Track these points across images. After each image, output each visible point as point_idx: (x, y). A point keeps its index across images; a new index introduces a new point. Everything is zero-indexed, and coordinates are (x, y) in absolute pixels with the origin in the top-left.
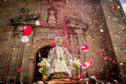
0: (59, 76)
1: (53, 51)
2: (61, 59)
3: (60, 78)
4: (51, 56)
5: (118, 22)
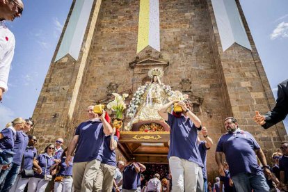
5: (251, 88)
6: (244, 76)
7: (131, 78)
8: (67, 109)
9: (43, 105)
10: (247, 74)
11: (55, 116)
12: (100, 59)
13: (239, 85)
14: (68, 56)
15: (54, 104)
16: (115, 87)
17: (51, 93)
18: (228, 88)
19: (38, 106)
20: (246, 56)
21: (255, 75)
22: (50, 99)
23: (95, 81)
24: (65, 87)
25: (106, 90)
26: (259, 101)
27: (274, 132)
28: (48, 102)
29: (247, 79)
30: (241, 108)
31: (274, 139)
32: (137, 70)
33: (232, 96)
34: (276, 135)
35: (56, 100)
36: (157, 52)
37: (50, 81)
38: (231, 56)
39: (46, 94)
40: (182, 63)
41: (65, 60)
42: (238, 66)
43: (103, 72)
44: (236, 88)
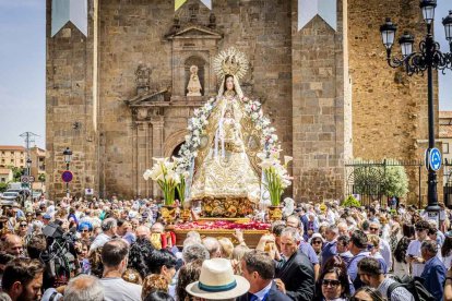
0: (220, 210)
1: (203, 118)
2: (229, 147)
3: (223, 216)
4: (195, 139)
5: (321, 92)
6: (317, 74)
7: (169, 58)
8: (91, 117)
9: (55, 110)
10: (321, 71)
11: (77, 126)
12: (116, 18)
13: (308, 86)
14: (69, 25)
15: (70, 109)
16: (147, 73)
17: (62, 91)
18: (294, 91)
19: (49, 111)
20: (326, 40)
21: (331, 72)
22: (63, 102)
23: (115, 60)
24: (79, 82)
25: (135, 77)
26: (326, 110)
27: (332, 149)
28: (60, 105)
29: (320, 78)
30: (303, 119)
31: (330, 157)
32: (176, 44)
33: (295, 103)
34: (332, 153)
35: (71, 102)
36: (206, 10)
37: (54, 72)
38: (307, 39)
39: (55, 93)
40: (244, 34)
41: (68, 33)
42: (313, 56)
43: (124, 46)
44: (304, 91)
